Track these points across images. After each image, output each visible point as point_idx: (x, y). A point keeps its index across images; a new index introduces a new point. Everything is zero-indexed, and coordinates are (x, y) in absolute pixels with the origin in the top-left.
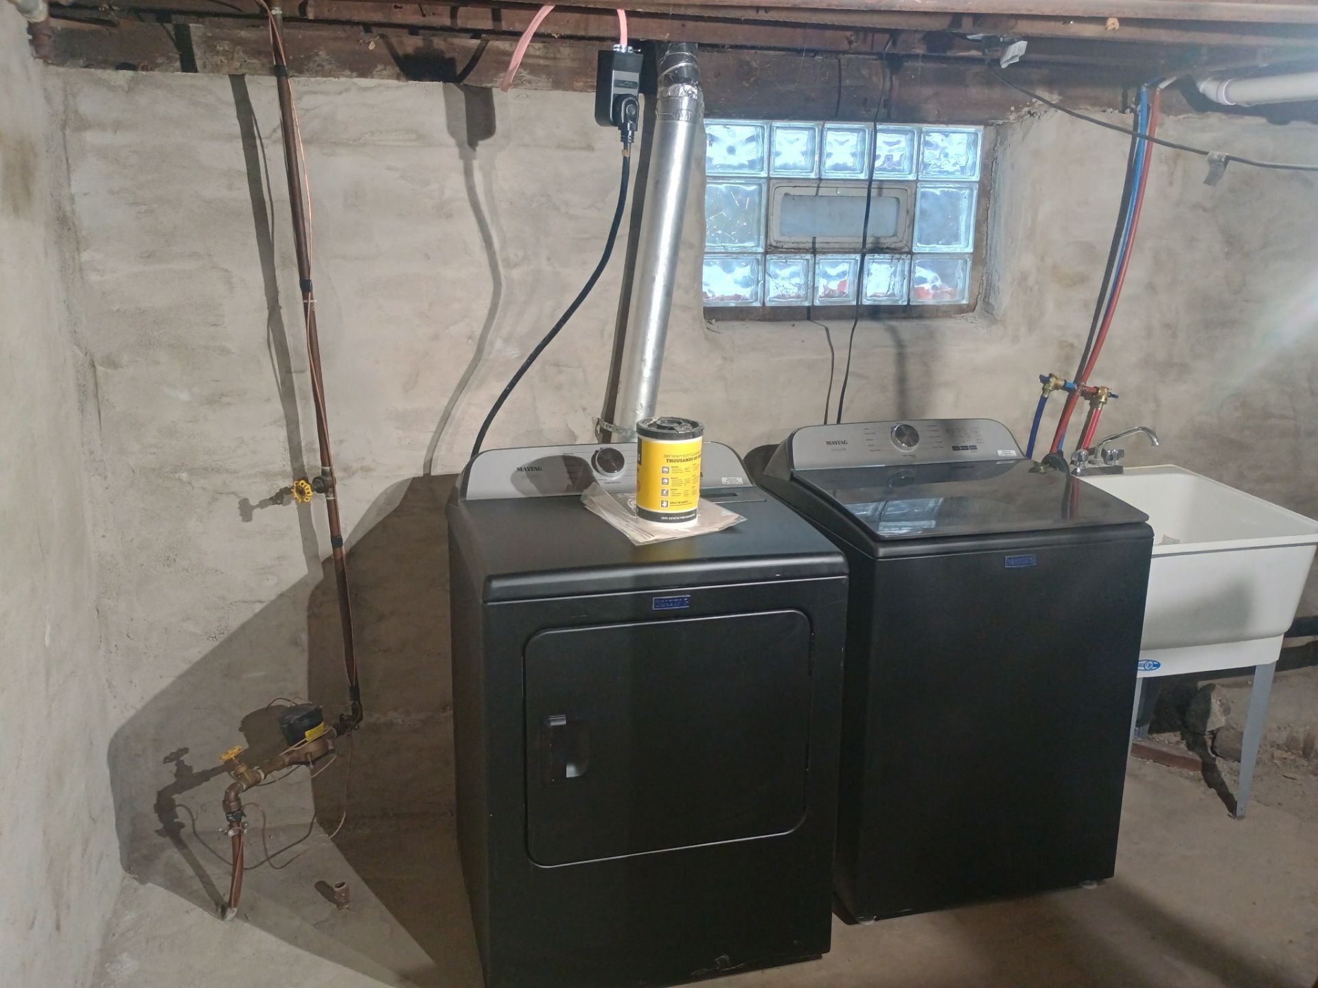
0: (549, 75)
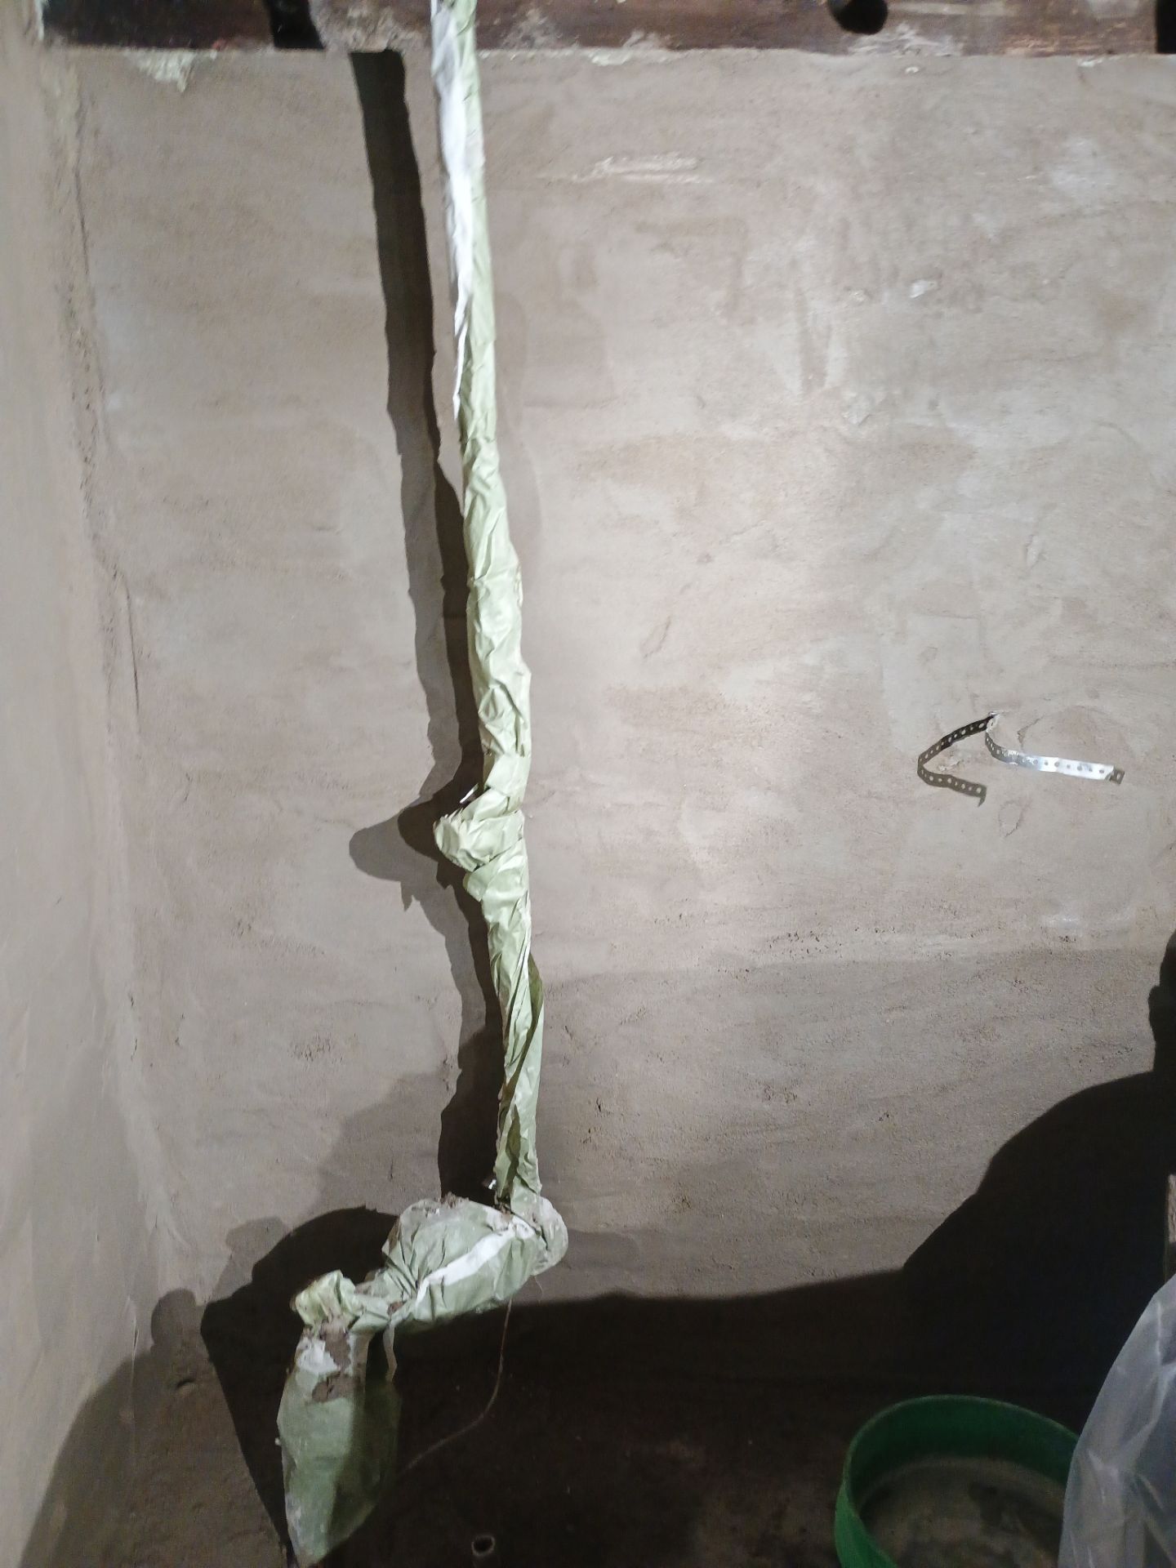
0: (957, 35)
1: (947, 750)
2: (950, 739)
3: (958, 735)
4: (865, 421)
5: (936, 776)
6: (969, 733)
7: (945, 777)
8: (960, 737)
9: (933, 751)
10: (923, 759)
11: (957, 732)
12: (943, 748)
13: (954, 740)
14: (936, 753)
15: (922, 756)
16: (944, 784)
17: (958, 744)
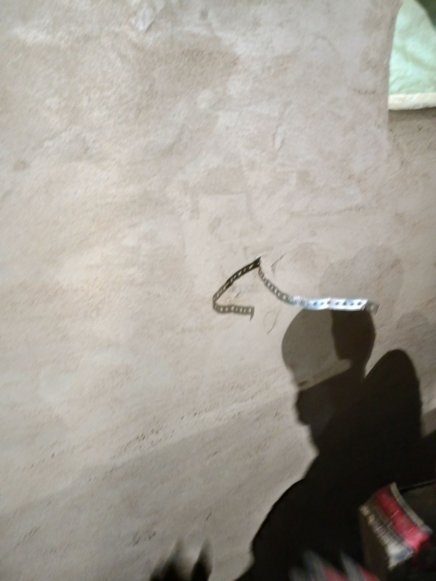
1: (230, 288)
2: (232, 280)
3: (236, 276)
4: (149, 28)
5: (224, 307)
6: (243, 273)
7: (230, 307)
8: (238, 277)
9: (222, 291)
10: (216, 297)
11: (236, 274)
12: (227, 287)
13: (234, 280)
14: (223, 292)
15: (215, 295)
16: (229, 311)
17: (237, 282)
